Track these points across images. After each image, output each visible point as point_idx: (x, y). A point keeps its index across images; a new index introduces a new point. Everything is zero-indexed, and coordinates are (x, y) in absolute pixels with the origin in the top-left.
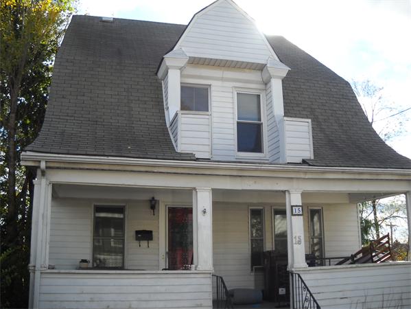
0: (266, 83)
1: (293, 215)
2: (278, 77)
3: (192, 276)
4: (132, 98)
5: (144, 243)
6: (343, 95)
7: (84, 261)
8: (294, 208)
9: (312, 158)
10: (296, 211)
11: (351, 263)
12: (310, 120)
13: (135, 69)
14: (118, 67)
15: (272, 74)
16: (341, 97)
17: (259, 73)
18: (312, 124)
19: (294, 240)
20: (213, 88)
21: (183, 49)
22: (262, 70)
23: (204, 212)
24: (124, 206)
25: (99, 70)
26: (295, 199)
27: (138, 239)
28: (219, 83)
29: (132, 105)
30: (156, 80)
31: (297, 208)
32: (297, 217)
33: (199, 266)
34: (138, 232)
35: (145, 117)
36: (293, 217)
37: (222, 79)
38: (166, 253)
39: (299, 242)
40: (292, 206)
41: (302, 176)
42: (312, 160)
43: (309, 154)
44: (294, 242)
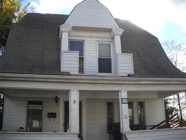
0: (113, 38)
1: (122, 103)
2: (118, 35)
3: (68, 135)
4: (45, 47)
5: (52, 119)
6: (154, 44)
7: (21, 128)
8: (123, 100)
9: (133, 73)
10: (124, 101)
11: (158, 129)
12: (132, 54)
13: (49, 34)
14: (40, 33)
15: (115, 33)
16: (153, 45)
17: (109, 34)
18: (133, 56)
19: (123, 116)
20: (86, 42)
21: (70, 22)
22: (110, 32)
23: (75, 102)
24: (43, 101)
25: (31, 35)
26: (124, 95)
27: (49, 117)
28: (89, 39)
29: (45, 51)
30: (58, 38)
31: (125, 100)
32: (125, 104)
33: (71, 130)
34: (49, 114)
35: (50, 56)
36: (123, 104)
37: (91, 37)
38: (63, 124)
39: (126, 118)
40: (122, 99)
41: (127, 82)
42: (133, 74)
43: (132, 72)
44: (123, 117)
